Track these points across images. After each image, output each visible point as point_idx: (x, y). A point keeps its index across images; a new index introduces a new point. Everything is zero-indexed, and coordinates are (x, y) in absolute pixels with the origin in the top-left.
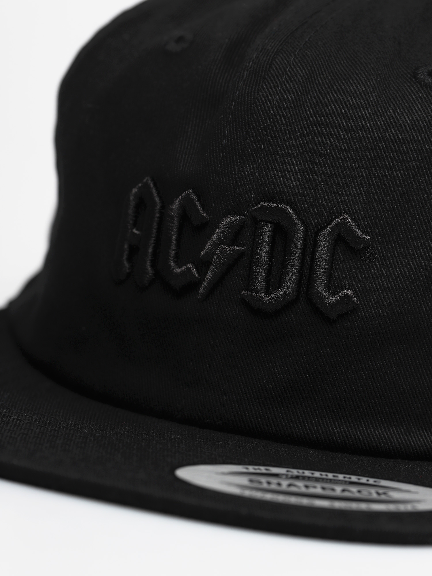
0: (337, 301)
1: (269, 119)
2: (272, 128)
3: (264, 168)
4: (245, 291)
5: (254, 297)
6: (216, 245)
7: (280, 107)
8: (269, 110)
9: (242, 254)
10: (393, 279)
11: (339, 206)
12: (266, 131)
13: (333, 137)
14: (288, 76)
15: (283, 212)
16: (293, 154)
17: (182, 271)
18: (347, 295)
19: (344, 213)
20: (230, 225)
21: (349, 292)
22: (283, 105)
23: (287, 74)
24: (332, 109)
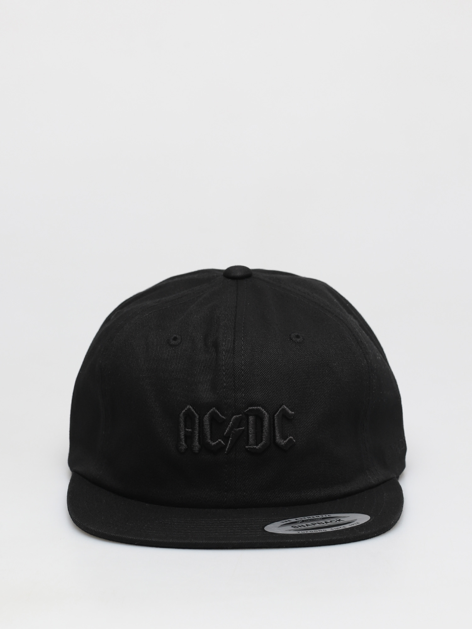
0: (287, 442)
1: (243, 371)
2: (245, 375)
3: (246, 392)
4: (247, 446)
5: (252, 448)
6: (231, 429)
7: (246, 365)
8: (242, 367)
9: (243, 431)
10: (305, 428)
11: (280, 403)
12: (243, 376)
13: (270, 374)
14: (244, 350)
15: (258, 410)
16: (256, 384)
17: (217, 443)
18: (291, 439)
19: (283, 404)
20: (236, 419)
21: (291, 437)
22: (247, 364)
23: (243, 350)
24: (266, 361)
